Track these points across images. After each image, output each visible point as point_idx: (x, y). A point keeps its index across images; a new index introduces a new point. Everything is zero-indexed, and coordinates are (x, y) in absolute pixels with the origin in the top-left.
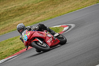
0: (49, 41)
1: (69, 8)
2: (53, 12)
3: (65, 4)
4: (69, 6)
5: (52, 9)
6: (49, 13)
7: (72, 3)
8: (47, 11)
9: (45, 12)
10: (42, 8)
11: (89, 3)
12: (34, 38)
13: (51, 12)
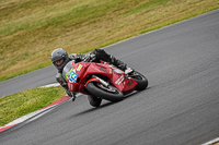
0: (118, 82)
1: (80, 44)
2: (46, 53)
3: (71, 37)
4: (79, 40)
5: (43, 46)
6: (37, 55)
7: (88, 34)
8: (31, 51)
9: (26, 55)
10: (21, 46)
11: (124, 34)
12: (90, 76)
13: (41, 53)
